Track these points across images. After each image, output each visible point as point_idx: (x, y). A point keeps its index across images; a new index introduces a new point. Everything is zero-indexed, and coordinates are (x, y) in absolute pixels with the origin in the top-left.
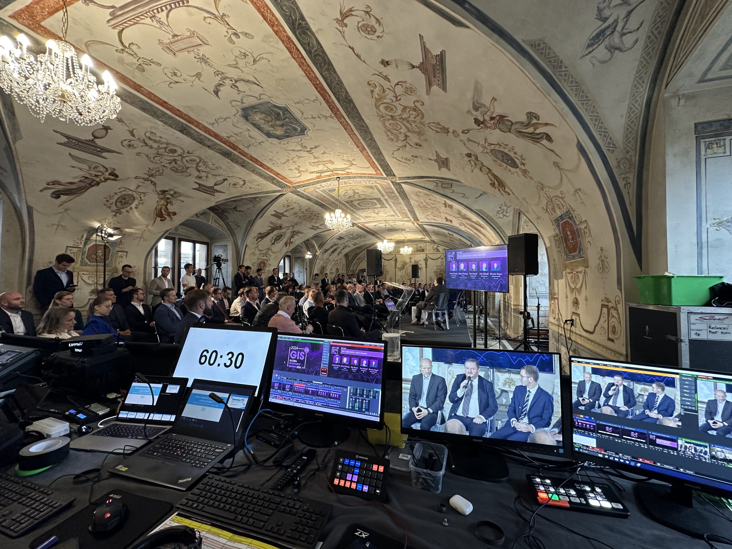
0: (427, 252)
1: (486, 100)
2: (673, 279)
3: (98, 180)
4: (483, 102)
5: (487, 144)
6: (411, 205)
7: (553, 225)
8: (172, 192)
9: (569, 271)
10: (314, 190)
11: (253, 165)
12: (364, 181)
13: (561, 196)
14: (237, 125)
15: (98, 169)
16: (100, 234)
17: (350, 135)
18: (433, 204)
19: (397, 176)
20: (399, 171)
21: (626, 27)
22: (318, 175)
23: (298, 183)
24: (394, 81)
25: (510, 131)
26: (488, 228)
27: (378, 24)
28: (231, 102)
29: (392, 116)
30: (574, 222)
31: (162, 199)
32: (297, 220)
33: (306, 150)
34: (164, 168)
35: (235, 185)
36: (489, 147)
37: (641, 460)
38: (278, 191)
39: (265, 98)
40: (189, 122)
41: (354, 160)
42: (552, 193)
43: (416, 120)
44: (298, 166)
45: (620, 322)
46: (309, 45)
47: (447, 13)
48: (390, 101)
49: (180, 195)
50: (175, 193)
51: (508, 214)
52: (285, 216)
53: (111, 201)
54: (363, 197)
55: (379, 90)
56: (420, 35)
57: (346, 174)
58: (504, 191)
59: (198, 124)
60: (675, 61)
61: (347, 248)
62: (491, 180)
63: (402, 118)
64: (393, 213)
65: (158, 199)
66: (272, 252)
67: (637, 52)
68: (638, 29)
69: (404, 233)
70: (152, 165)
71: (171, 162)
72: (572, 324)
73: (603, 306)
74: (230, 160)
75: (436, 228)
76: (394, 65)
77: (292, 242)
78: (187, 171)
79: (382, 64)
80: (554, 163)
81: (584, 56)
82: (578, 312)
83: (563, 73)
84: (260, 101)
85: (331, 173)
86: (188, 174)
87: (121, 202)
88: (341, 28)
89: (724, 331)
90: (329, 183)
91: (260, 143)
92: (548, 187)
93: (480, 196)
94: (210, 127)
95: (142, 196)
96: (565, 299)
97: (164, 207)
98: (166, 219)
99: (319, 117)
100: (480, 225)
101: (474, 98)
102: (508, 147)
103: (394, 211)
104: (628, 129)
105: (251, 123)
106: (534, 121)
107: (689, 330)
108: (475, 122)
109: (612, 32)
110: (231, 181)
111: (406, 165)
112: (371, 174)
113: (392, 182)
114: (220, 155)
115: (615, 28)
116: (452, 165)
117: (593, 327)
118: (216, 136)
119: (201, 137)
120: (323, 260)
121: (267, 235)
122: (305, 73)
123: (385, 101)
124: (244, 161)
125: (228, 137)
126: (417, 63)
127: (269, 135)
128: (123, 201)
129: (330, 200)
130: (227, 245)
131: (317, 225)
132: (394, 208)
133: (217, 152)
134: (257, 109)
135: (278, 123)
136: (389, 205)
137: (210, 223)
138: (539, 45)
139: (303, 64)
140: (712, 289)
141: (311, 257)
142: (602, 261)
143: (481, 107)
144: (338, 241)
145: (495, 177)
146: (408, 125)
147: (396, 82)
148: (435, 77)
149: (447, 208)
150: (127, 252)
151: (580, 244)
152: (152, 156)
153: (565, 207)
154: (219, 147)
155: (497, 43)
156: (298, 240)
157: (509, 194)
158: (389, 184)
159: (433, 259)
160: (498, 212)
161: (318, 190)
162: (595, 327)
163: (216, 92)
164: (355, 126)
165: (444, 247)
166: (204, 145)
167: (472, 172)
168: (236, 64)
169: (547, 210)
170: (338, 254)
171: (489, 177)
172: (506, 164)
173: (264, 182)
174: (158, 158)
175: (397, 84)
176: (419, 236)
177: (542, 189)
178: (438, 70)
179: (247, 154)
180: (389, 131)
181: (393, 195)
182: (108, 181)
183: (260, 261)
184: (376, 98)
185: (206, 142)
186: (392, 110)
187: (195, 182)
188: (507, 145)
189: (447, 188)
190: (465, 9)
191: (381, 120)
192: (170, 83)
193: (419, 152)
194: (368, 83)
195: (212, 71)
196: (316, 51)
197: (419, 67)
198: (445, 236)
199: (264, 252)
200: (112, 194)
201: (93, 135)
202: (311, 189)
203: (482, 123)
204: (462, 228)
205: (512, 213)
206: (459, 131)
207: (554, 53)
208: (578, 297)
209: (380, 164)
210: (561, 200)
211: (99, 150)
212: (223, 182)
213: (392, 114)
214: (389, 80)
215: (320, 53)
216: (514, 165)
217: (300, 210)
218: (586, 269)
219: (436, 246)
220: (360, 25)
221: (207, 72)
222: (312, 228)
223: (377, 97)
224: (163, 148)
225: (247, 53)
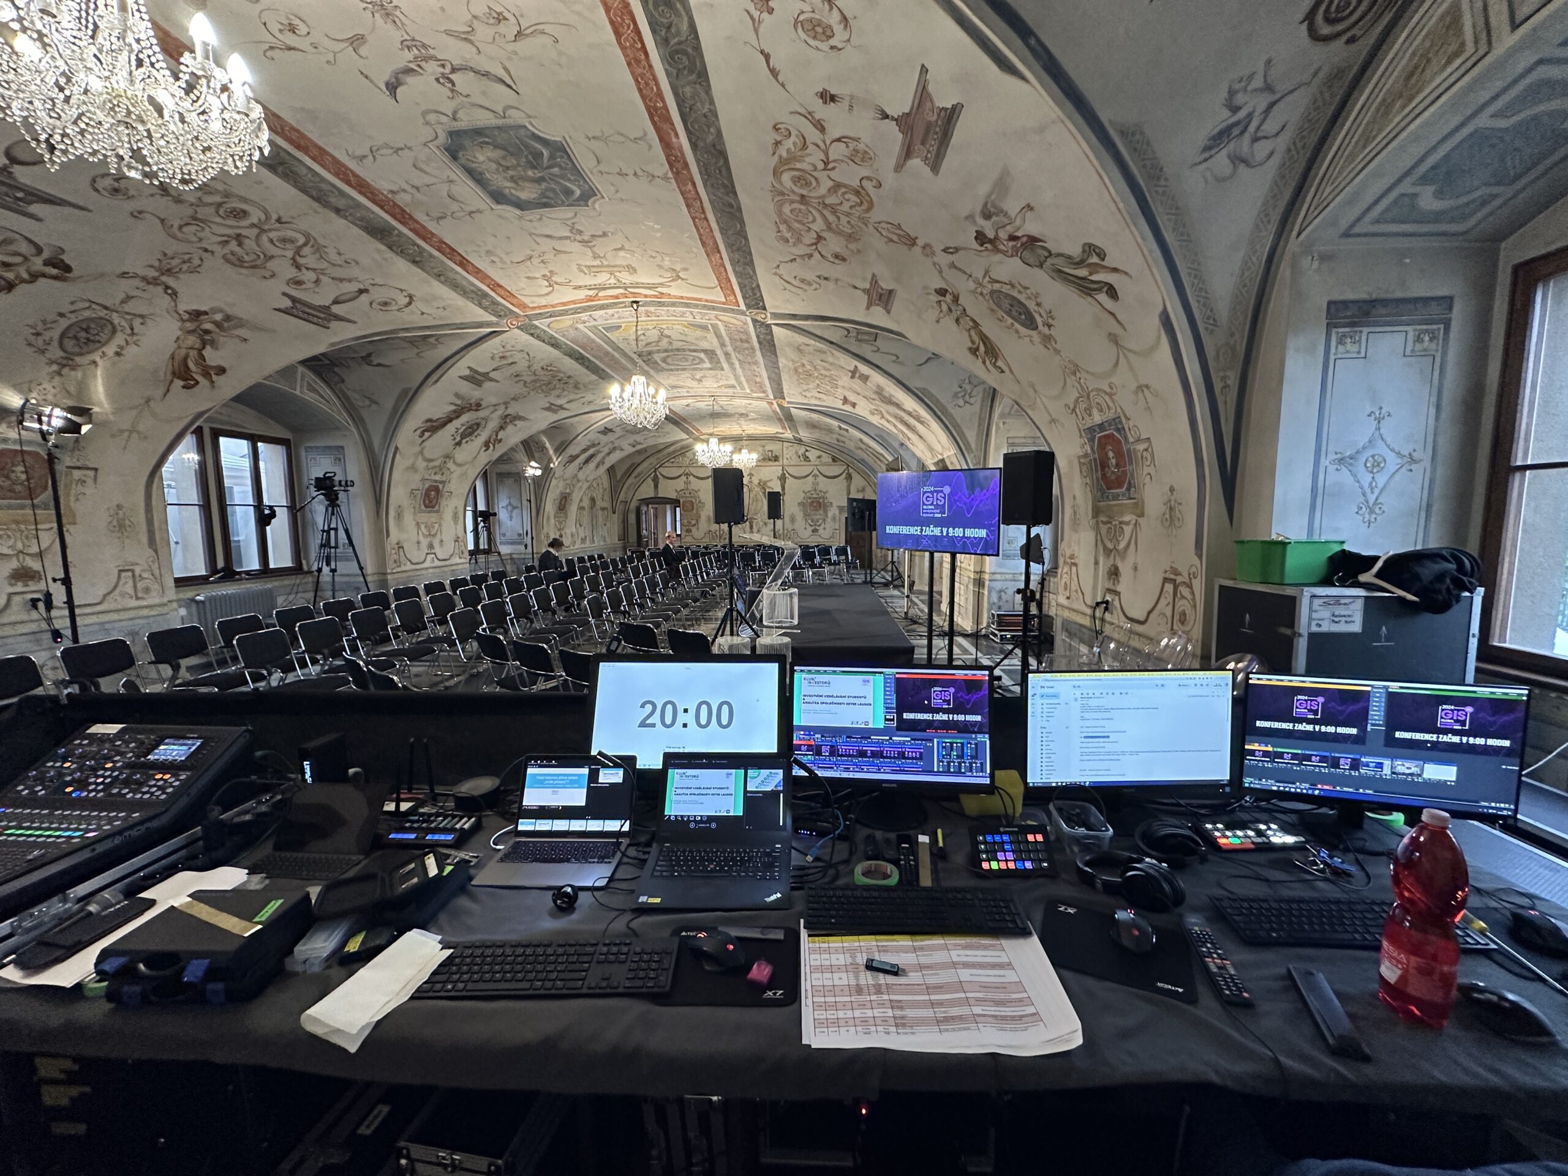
0: (786, 462)
1: (1012, 206)
2: (1289, 547)
3: (10, 276)
4: (1005, 206)
5: (987, 279)
6: (778, 368)
7: (1081, 436)
8: (218, 317)
9: (1105, 519)
10: (571, 326)
11: (442, 262)
12: (691, 313)
13: (1108, 390)
14: (427, 169)
15: (13, 248)
16: (36, 426)
17: (693, 219)
18: (828, 370)
19: (770, 309)
20: (776, 300)
21: (1263, 128)
22: (591, 293)
23: (539, 307)
24: (834, 132)
25: (1041, 266)
26: (935, 425)
27: (842, 26)
28: (425, 113)
29: (803, 196)
30: (1126, 438)
31: (190, 332)
32: (518, 389)
33: (578, 238)
34: (205, 255)
35: (385, 304)
36: (989, 286)
37: (1319, 786)
38: (488, 324)
39: (516, 117)
40: (298, 147)
41: (686, 269)
42: (1092, 384)
43: (853, 211)
44: (551, 272)
45: (1195, 606)
46: (669, 27)
47: (993, 43)
48: (808, 167)
49: (241, 323)
50: (228, 318)
51: (972, 400)
52: (492, 380)
53: (47, 335)
54: (678, 345)
55: (795, 144)
56: (923, 66)
57: (655, 296)
58: (994, 365)
59: (320, 155)
60: (1317, 197)
61: (618, 451)
62: (973, 342)
63: (824, 203)
64: (733, 382)
65: (179, 333)
66: (454, 462)
67: (1269, 172)
68: (1277, 134)
69: (742, 421)
70: (172, 247)
71: (227, 242)
72: (1106, 609)
73: (1166, 580)
74: (386, 245)
75: (815, 416)
76: (845, 105)
77: (500, 441)
78: (269, 265)
79: (822, 97)
80: (1110, 334)
81: (1196, 164)
82: (1119, 588)
83: (1160, 190)
84: (500, 122)
85: (621, 291)
86: (267, 274)
87: (76, 338)
88: (756, 14)
89: (1349, 619)
90: (610, 311)
91: (471, 213)
92: (1087, 372)
93: (926, 362)
94: (352, 165)
95: (137, 323)
96: (1092, 567)
97: (195, 352)
98: (197, 383)
99: (635, 174)
100: (918, 418)
101: (989, 196)
102: (1028, 291)
103: (737, 378)
104: (1237, 297)
105: (463, 167)
106: (1094, 259)
107: (1310, 619)
108: (976, 238)
109: (1242, 133)
110: (378, 295)
111: (800, 291)
112: (712, 302)
113: (754, 321)
114: (364, 234)
115: (1246, 127)
116: (897, 305)
117: (1145, 614)
118: (362, 186)
119: (323, 186)
120: (565, 480)
121: (444, 424)
122: (636, 81)
123: (798, 165)
124: (422, 250)
125: (392, 192)
126: (894, 111)
127: (499, 197)
128: (83, 334)
129: (603, 348)
130: (342, 448)
131: (560, 402)
132: (739, 371)
133: (357, 225)
134: (486, 136)
135: (530, 173)
136: (731, 364)
137: (298, 392)
138: (1133, 134)
139: (638, 61)
140: (1332, 559)
141: (539, 472)
142: (1171, 508)
143: (997, 215)
144: (601, 436)
145: (984, 338)
146: (831, 218)
147: (837, 136)
148: (923, 143)
149: (856, 380)
150: (96, 470)
151: (1132, 475)
152: (176, 223)
153: (1113, 411)
154: (364, 212)
155: (1070, 118)
156: (513, 436)
157: (1003, 372)
158: (745, 324)
159: (796, 478)
160: (956, 395)
161: (581, 326)
162: (1149, 613)
163: (392, 87)
164: (711, 202)
165: (818, 453)
166: (326, 205)
167: (938, 322)
168: (468, 32)
169: (1074, 410)
170: (597, 467)
171: (970, 336)
172: (1013, 318)
173: (458, 300)
174: (193, 228)
175: (839, 140)
176: (772, 429)
177: (1074, 374)
178: (937, 133)
179: (433, 234)
180: (785, 222)
181: (746, 345)
182: (42, 281)
183: (427, 486)
184: (781, 157)
185: (333, 200)
186: (808, 184)
187: (285, 294)
188: (1026, 288)
189: (866, 341)
190: (1028, 45)
191: (776, 199)
192: (272, 48)
193: (838, 270)
194: (774, 127)
195: (397, 36)
196: (680, 43)
197: (896, 120)
198: (830, 430)
199: (437, 463)
200: (51, 317)
201: (8, 154)
202: (567, 321)
203: (991, 241)
204: (875, 420)
205: (979, 398)
206: (938, 248)
207: (1154, 152)
208: (1120, 565)
209: (740, 284)
210: (1107, 398)
211: (20, 195)
212: (357, 297)
213: (804, 192)
214: (822, 130)
215: (690, 50)
216: (1031, 324)
217: (529, 367)
218: (1140, 520)
219: (802, 450)
220: (801, 18)
221: (388, 35)
222: (548, 409)
223: (784, 154)
224: (211, 204)
225: (506, 14)
